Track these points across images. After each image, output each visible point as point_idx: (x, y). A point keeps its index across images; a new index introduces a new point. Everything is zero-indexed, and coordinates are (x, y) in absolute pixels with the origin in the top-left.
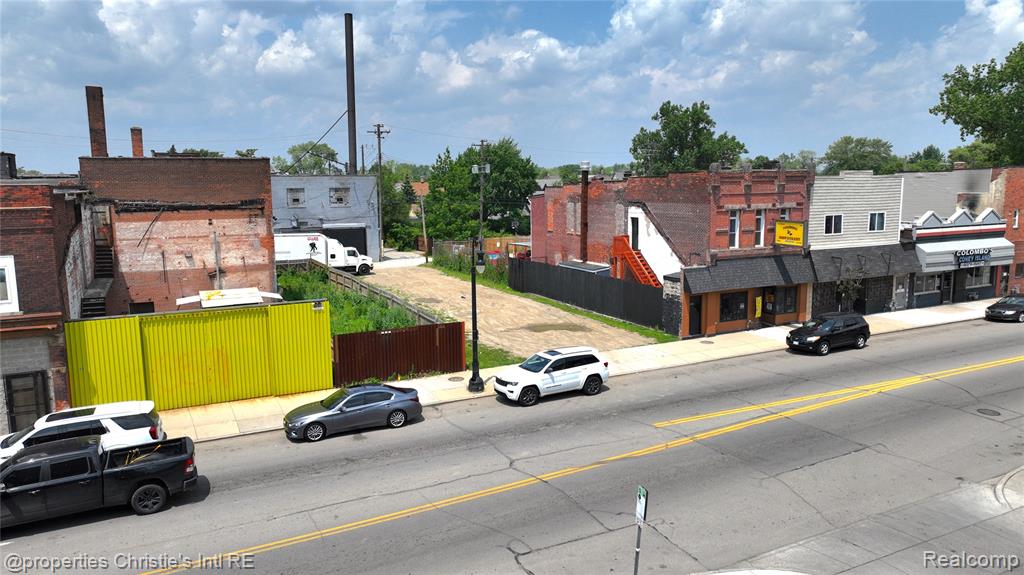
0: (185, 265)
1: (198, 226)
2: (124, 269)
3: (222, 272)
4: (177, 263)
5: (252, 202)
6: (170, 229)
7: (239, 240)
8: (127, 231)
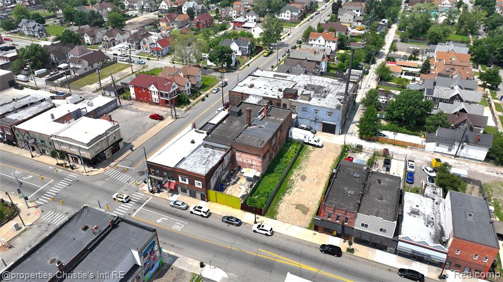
0: (246, 162)
1: (249, 156)
2: (237, 160)
3: (252, 165)
4: (245, 161)
5: (258, 155)
6: (244, 155)
7: (256, 161)
8: (238, 154)
